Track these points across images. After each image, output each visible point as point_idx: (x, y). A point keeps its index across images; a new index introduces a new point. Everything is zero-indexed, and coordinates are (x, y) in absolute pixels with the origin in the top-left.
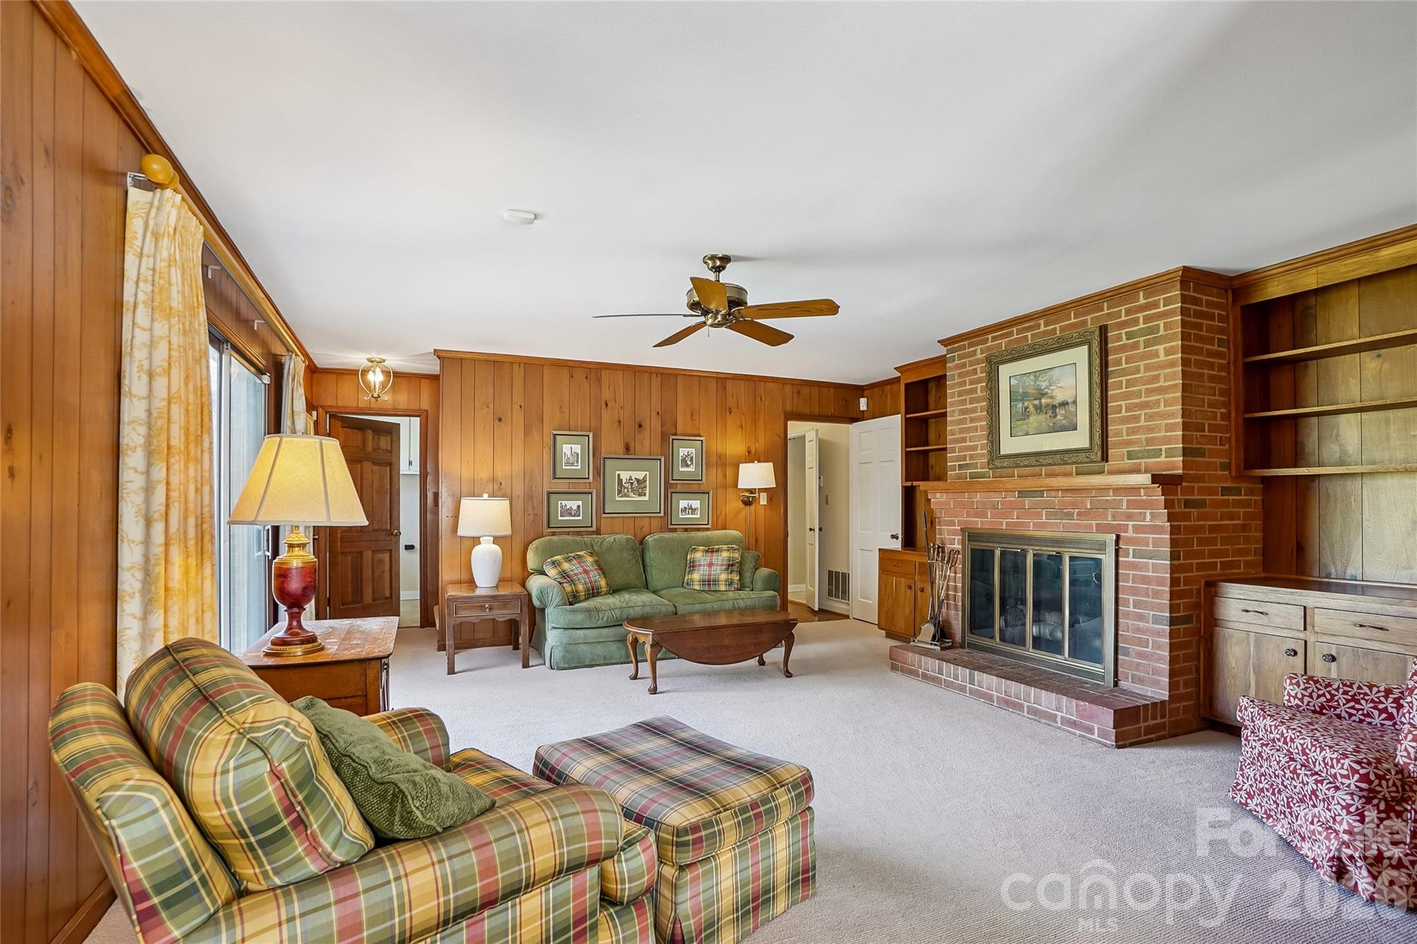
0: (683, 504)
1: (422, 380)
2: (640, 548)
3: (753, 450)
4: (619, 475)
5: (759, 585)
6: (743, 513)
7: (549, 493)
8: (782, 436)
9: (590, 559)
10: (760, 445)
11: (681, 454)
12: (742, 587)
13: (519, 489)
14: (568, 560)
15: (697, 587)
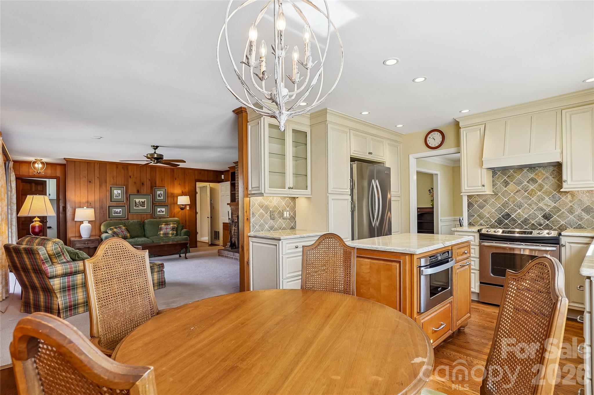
0: (159, 209)
1: (57, 166)
2: (142, 225)
3: (184, 191)
4: (135, 200)
5: (182, 234)
6: (181, 212)
7: (109, 207)
8: (194, 187)
9: (124, 228)
10: (187, 190)
11: (158, 193)
12: (177, 235)
13: (97, 205)
14: (116, 228)
15: (162, 236)
